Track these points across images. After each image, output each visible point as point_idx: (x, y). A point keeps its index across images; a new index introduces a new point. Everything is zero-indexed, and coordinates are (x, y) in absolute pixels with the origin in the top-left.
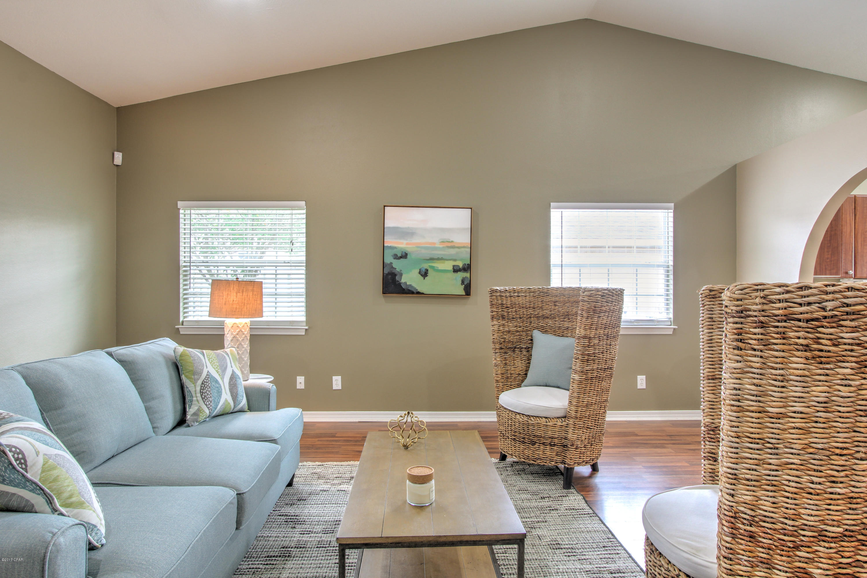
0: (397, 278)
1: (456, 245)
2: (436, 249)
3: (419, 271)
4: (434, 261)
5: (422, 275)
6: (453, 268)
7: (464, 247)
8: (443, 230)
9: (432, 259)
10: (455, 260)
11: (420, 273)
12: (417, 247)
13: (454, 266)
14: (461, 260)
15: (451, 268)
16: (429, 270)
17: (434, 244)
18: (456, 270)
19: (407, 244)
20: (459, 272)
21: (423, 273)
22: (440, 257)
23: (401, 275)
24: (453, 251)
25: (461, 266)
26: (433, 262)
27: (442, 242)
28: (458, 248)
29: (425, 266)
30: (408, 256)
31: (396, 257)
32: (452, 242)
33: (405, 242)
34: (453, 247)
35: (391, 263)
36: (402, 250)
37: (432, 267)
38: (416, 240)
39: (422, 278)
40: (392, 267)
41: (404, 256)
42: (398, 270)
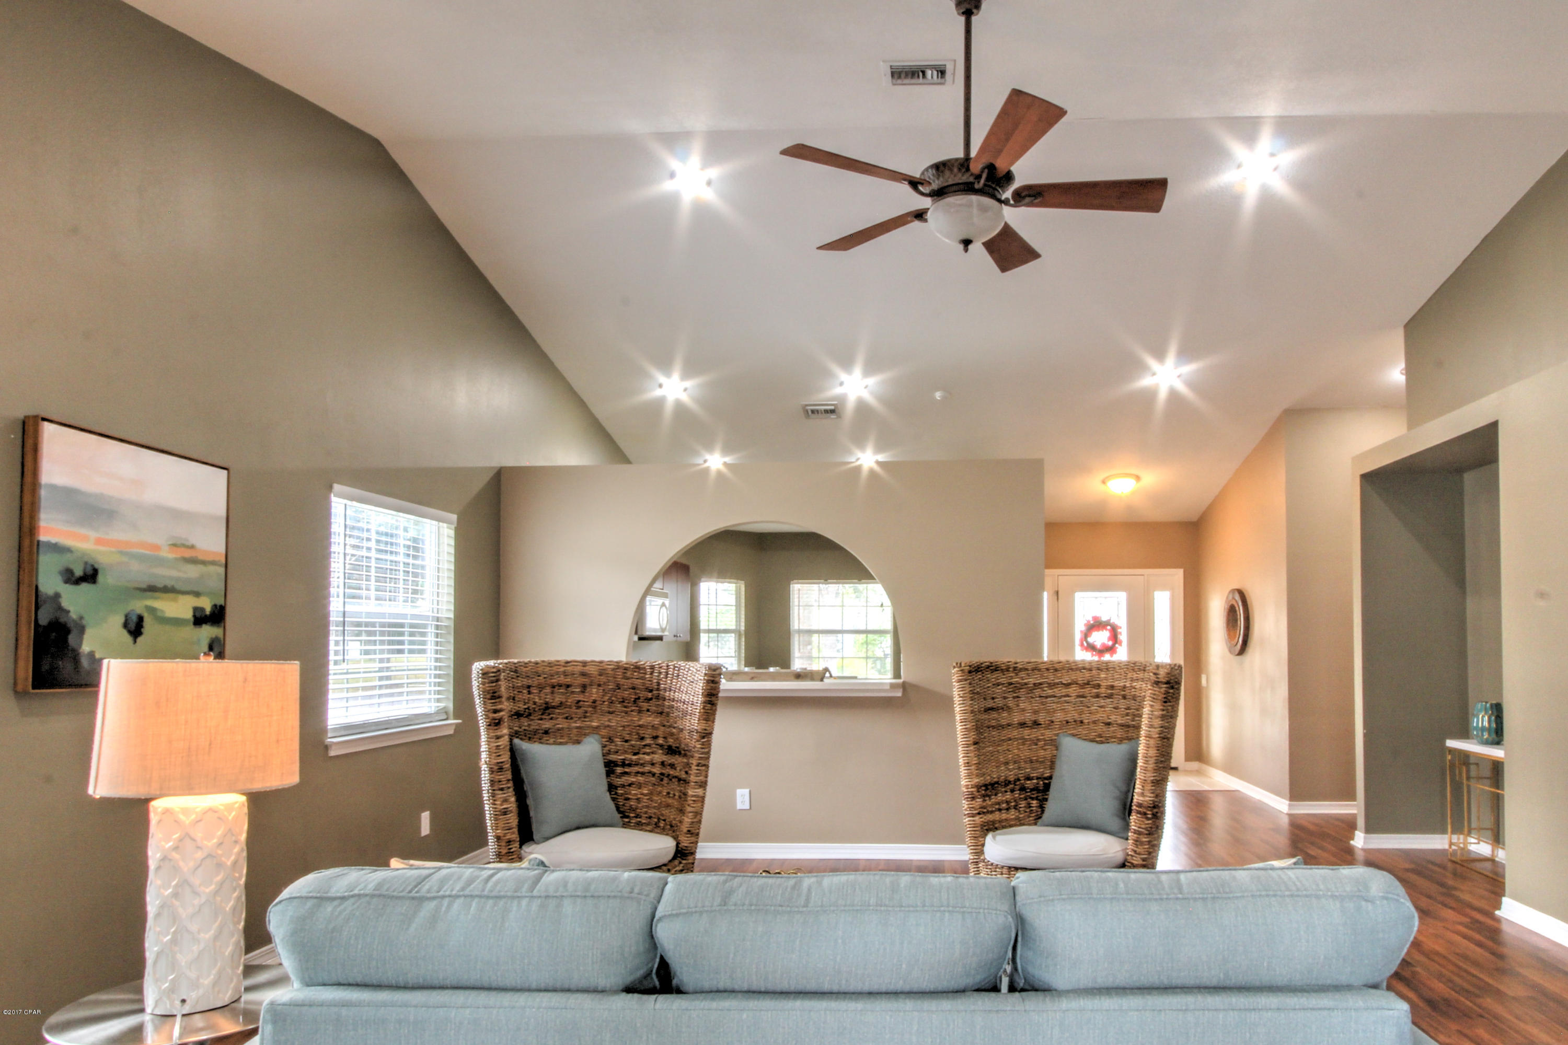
0: (72, 639)
1: (201, 557)
2: (161, 562)
3: (122, 620)
4: (157, 594)
5: (130, 632)
6: (194, 616)
7: (213, 563)
8: (176, 515)
9: (152, 589)
10: (197, 594)
11: (126, 625)
12: (121, 553)
13: (196, 609)
14: (209, 594)
15: (189, 615)
16: (146, 615)
17: (157, 548)
18: (200, 619)
19: (99, 541)
20: (204, 626)
21: (132, 626)
22: (169, 583)
23: (82, 630)
24: (192, 572)
25: (208, 610)
26: (156, 598)
27: (175, 545)
28: (204, 563)
29: (138, 606)
30: (100, 578)
31: (71, 578)
32: (192, 547)
33: (93, 535)
34: (194, 561)
35: (57, 596)
36: (86, 559)
37: (152, 610)
38: (119, 534)
39: (128, 638)
40: (60, 608)
41: (91, 576)
42: (74, 615)
